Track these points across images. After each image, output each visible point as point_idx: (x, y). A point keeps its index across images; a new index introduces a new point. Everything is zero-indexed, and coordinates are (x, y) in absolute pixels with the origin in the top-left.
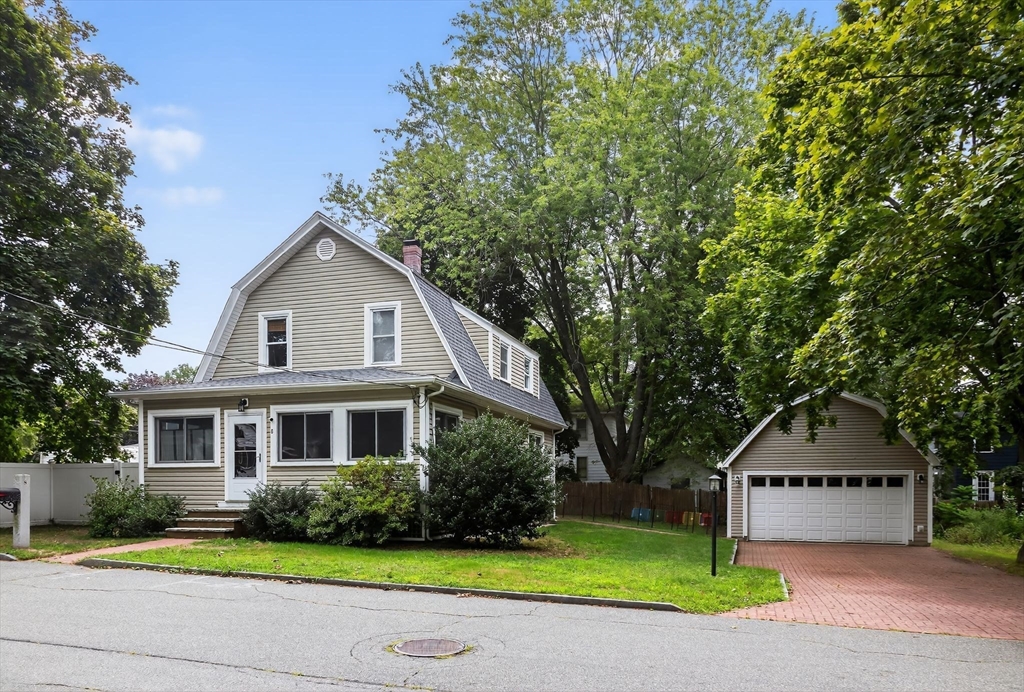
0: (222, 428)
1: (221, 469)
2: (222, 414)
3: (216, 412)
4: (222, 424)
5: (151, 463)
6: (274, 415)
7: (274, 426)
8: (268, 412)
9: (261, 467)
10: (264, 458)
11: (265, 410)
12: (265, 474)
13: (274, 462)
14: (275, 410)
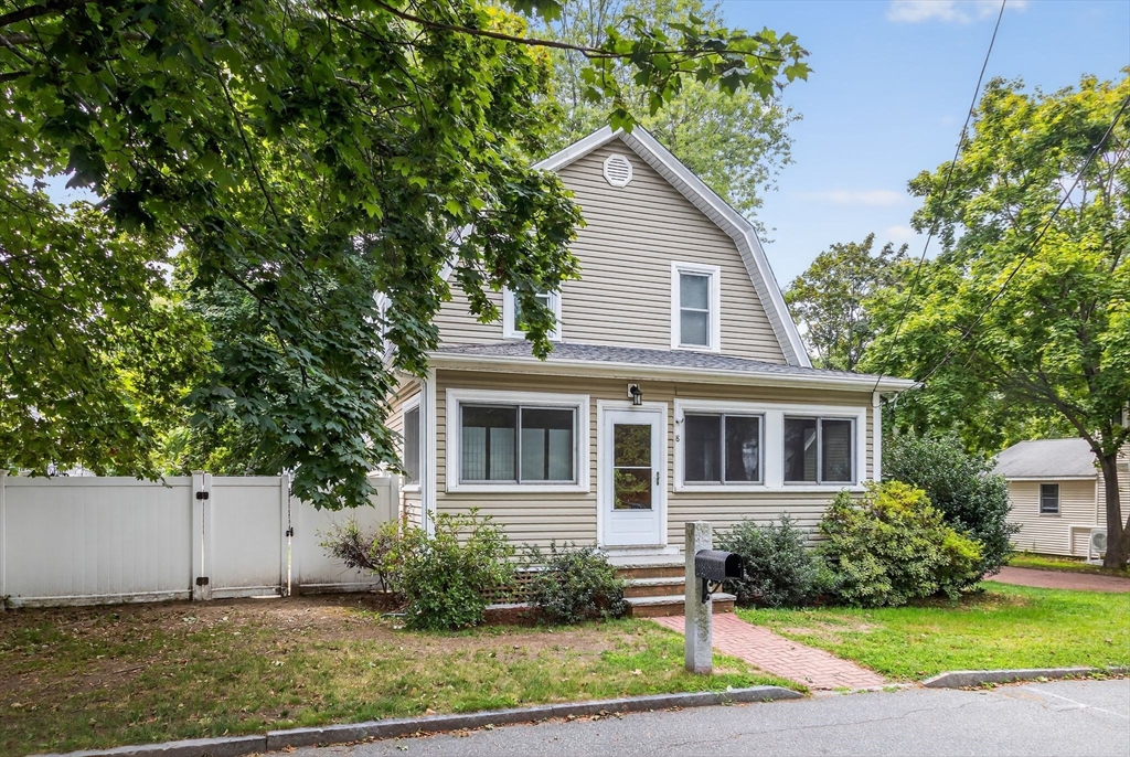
0: (594, 429)
1: (592, 496)
2: (593, 407)
3: (582, 401)
4: (594, 422)
5: (453, 484)
6: (679, 416)
7: (680, 431)
8: (671, 409)
9: (659, 494)
10: (665, 480)
11: (666, 405)
12: (666, 503)
13: (679, 485)
14: (683, 405)
